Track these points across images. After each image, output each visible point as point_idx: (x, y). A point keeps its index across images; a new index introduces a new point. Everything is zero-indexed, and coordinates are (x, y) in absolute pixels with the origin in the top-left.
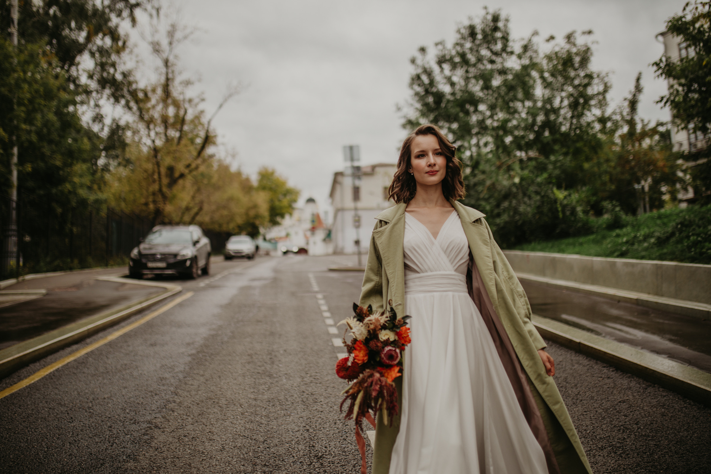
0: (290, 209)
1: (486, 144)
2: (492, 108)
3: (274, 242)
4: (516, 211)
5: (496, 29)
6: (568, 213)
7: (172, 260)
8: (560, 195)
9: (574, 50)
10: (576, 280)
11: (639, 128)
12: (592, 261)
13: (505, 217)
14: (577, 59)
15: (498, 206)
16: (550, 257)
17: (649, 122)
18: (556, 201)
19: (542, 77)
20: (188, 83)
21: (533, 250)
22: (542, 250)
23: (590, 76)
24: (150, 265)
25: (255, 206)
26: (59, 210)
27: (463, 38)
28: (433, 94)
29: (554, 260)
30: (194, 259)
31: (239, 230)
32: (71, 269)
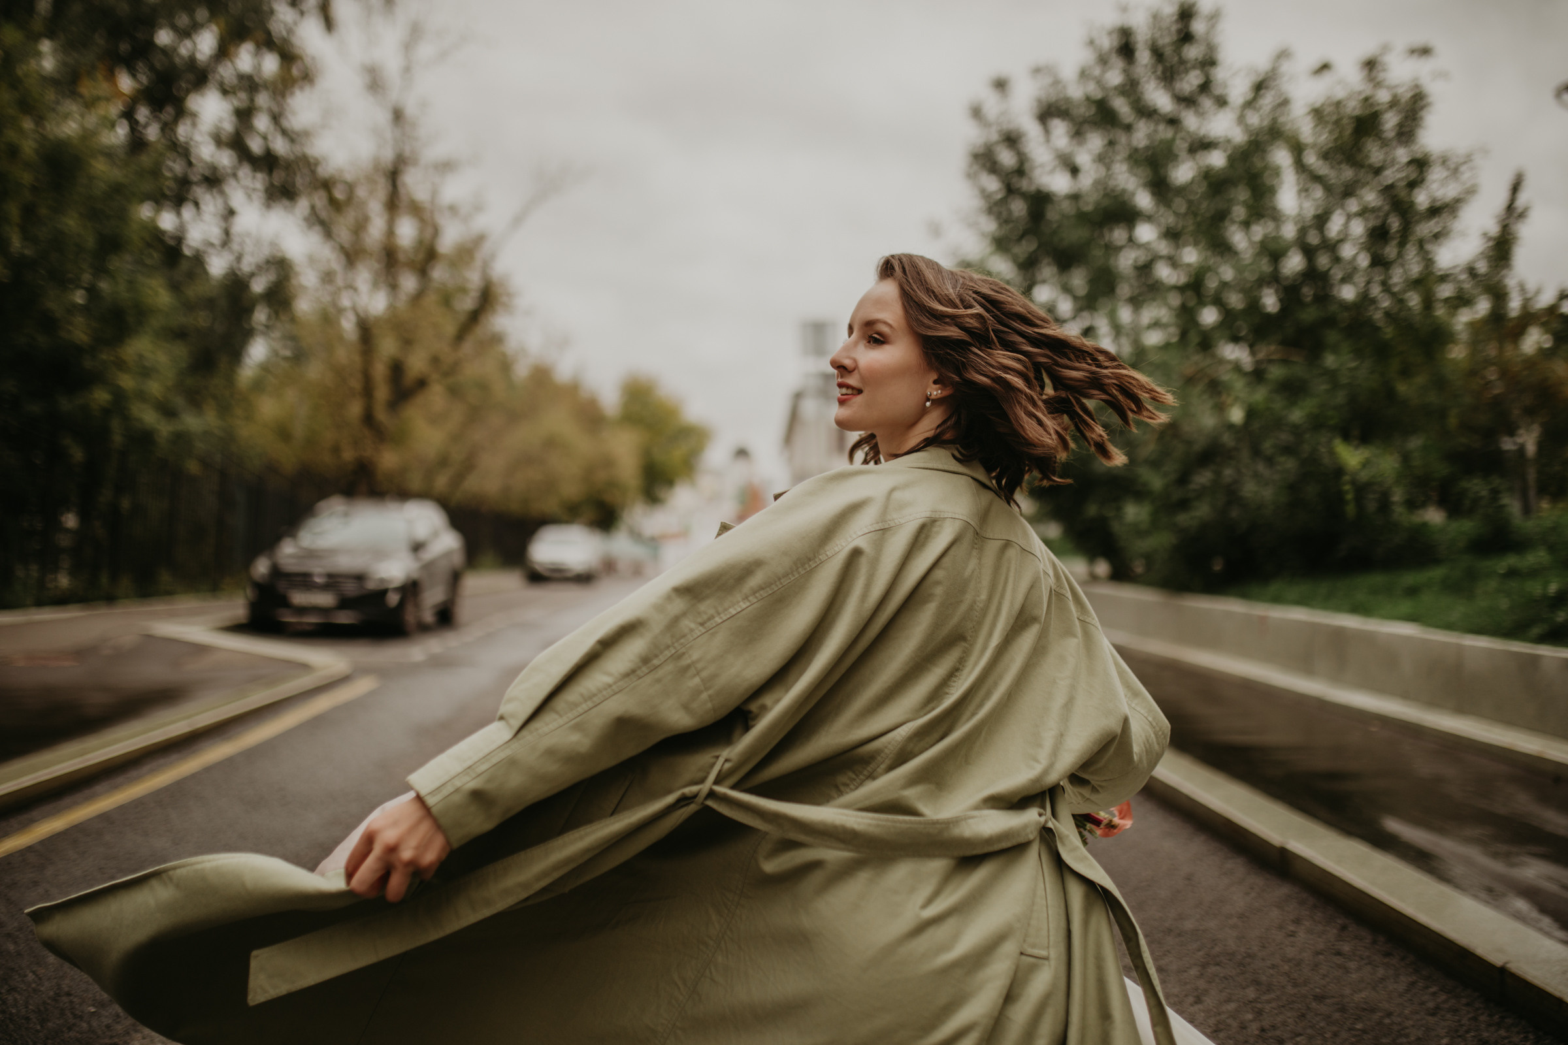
0: (687, 468)
1: (1156, 324)
2: (1172, 235)
3: (654, 543)
4: (1232, 494)
5: (1186, 37)
6: (1371, 506)
7: (350, 589)
8: (1351, 457)
9: (1383, 96)
10: (1405, 695)
11: (1514, 305)
12: (1460, 647)
13: (1202, 511)
14: (1390, 121)
15: (1183, 479)
16: (1328, 626)
17: (1538, 292)
18: (1339, 471)
19: (1300, 165)
20: (446, 167)
21: (1277, 600)
22: (1303, 601)
23: (1421, 164)
24: (299, 598)
25: (608, 462)
26: (78, 454)
27: (1103, 60)
28: (1024, 195)
29: (1339, 636)
30: (411, 589)
31: (569, 514)
32: (110, 599)
